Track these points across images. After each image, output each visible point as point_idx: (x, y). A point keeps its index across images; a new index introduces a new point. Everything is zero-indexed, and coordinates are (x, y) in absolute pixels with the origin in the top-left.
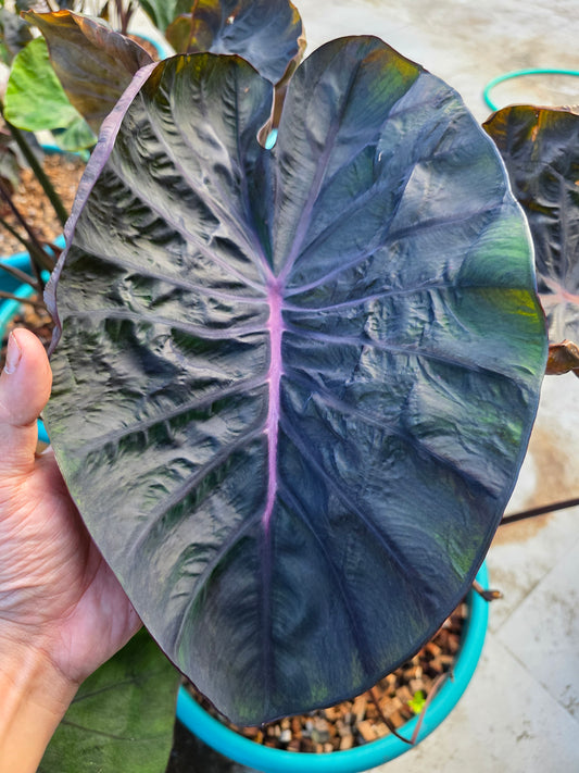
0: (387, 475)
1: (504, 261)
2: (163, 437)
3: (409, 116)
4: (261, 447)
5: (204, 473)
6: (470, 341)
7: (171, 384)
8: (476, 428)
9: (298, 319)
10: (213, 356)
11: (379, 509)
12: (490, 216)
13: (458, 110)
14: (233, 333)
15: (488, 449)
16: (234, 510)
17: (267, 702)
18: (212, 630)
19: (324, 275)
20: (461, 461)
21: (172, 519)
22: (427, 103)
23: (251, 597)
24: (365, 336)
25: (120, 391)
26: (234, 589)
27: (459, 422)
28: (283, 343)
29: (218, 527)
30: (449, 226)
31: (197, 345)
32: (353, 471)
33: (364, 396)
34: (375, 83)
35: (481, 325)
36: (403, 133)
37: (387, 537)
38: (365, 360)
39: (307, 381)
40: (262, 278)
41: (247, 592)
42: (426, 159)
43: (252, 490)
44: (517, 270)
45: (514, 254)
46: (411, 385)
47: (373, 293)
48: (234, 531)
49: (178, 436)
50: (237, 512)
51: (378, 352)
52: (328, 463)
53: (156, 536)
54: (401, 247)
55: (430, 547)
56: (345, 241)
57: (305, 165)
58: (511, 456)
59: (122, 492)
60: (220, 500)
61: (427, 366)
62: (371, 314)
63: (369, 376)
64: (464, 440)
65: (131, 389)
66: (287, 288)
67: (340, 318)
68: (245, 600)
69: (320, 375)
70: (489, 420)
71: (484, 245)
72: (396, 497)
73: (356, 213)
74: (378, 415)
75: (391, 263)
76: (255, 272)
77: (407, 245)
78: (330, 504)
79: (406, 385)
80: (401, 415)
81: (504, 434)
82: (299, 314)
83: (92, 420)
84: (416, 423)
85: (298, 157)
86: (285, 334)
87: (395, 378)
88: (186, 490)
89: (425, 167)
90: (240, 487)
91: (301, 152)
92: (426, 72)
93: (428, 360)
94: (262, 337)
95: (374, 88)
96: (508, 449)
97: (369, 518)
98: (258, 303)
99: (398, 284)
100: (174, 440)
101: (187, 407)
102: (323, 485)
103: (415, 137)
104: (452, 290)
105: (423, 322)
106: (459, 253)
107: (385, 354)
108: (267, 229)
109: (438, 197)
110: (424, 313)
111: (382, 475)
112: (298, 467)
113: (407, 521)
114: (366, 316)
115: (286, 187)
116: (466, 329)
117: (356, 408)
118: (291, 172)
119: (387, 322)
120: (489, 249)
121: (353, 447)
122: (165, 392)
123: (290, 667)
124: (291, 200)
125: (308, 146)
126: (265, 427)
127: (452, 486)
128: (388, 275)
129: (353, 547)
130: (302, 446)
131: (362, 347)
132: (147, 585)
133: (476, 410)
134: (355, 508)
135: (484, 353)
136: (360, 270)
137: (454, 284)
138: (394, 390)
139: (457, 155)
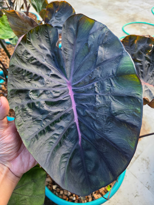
0: (109, 127)
1: (127, 68)
2: (49, 130)
3: (95, 34)
4: (75, 126)
5: (62, 136)
6: (122, 89)
7: (48, 116)
8: (129, 111)
9: (77, 91)
10: (57, 105)
11: (109, 136)
12: (121, 57)
13: (107, 30)
14: (61, 98)
15: (133, 115)
16: (71, 143)
17: (90, 188)
18: (72, 174)
19: (81, 78)
20: (127, 120)
21: (56, 149)
22: (99, 29)
23: (80, 164)
24: (96, 92)
25: (36, 121)
26: (75, 162)
27: (124, 110)
28: (74, 98)
29: (68, 148)
30: (111, 61)
31: (52, 103)
32: (100, 127)
33: (99, 108)
34: (83, 26)
35: (124, 85)
36: (94, 38)
37: (112, 142)
38: (97, 99)
39: (83, 107)
40: (65, 82)
41: (79, 163)
42: (102, 44)
43: (75, 137)
44: (131, 70)
45: (129, 66)
46: (110, 103)
47: (95, 81)
48: (72, 148)
49: (53, 128)
50: (72, 143)
51: (100, 96)
52: (93, 127)
53: (53, 155)
54: (100, 68)
55: (124, 142)
56: (85, 69)
57: (70, 50)
58: (139, 116)
59: (42, 146)
60: (67, 141)
61: (113, 98)
62: (96, 86)
63: (99, 103)
64: (126, 114)
65: (38, 119)
66: (72, 83)
67: (88, 89)
68: (79, 165)
69: (86, 104)
70: (132, 108)
71: (121, 64)
72: (112, 132)
73: (86, 61)
74: (104, 112)
75: (98, 72)
76: (63, 81)
77: (101, 67)
78: (96, 137)
79: (109, 104)
80: (110, 111)
81: (136, 111)
82: (77, 89)
83: (30, 130)
84: (114, 113)
85: (68, 48)
86: (74, 95)
87: (106, 102)
88: (58, 141)
89: (102, 46)
90: (71, 137)
91: (68, 47)
92: (96, 21)
93: (113, 96)
94: (68, 97)
95: (83, 27)
96: (138, 115)
97: (107, 139)
98: (66, 89)
99: (101, 78)
100: (52, 129)
101: (53, 120)
102: (93, 132)
103: (97, 39)
104: (115, 77)
105: (110, 87)
106: (115, 67)
107: (102, 96)
108: (64, 69)
109: (107, 54)
110: (109, 84)
111: (108, 127)
112: (85, 128)
113: (116, 137)
114: (95, 87)
115: (66, 57)
116: (121, 86)
117: (98, 111)
118: (67, 53)
119: (100, 88)
120: (123, 65)
121: (99, 121)
122: (47, 118)
123: (93, 179)
124: (68, 60)
125: (70, 45)
126: (74, 120)
127: (126, 126)
128: (98, 76)
129: (104, 146)
130: (85, 123)
131: (96, 96)
132: (53, 168)
133: (128, 106)
134: (102, 137)
135: (127, 92)
136: (90, 76)
137: (116, 75)
138: (106, 105)
139: (109, 42)
